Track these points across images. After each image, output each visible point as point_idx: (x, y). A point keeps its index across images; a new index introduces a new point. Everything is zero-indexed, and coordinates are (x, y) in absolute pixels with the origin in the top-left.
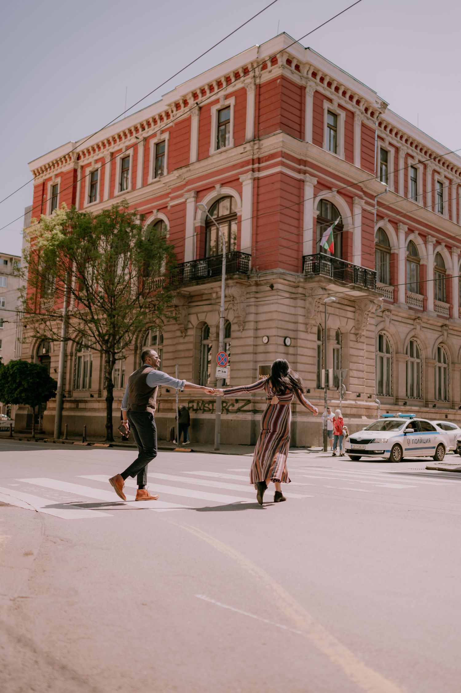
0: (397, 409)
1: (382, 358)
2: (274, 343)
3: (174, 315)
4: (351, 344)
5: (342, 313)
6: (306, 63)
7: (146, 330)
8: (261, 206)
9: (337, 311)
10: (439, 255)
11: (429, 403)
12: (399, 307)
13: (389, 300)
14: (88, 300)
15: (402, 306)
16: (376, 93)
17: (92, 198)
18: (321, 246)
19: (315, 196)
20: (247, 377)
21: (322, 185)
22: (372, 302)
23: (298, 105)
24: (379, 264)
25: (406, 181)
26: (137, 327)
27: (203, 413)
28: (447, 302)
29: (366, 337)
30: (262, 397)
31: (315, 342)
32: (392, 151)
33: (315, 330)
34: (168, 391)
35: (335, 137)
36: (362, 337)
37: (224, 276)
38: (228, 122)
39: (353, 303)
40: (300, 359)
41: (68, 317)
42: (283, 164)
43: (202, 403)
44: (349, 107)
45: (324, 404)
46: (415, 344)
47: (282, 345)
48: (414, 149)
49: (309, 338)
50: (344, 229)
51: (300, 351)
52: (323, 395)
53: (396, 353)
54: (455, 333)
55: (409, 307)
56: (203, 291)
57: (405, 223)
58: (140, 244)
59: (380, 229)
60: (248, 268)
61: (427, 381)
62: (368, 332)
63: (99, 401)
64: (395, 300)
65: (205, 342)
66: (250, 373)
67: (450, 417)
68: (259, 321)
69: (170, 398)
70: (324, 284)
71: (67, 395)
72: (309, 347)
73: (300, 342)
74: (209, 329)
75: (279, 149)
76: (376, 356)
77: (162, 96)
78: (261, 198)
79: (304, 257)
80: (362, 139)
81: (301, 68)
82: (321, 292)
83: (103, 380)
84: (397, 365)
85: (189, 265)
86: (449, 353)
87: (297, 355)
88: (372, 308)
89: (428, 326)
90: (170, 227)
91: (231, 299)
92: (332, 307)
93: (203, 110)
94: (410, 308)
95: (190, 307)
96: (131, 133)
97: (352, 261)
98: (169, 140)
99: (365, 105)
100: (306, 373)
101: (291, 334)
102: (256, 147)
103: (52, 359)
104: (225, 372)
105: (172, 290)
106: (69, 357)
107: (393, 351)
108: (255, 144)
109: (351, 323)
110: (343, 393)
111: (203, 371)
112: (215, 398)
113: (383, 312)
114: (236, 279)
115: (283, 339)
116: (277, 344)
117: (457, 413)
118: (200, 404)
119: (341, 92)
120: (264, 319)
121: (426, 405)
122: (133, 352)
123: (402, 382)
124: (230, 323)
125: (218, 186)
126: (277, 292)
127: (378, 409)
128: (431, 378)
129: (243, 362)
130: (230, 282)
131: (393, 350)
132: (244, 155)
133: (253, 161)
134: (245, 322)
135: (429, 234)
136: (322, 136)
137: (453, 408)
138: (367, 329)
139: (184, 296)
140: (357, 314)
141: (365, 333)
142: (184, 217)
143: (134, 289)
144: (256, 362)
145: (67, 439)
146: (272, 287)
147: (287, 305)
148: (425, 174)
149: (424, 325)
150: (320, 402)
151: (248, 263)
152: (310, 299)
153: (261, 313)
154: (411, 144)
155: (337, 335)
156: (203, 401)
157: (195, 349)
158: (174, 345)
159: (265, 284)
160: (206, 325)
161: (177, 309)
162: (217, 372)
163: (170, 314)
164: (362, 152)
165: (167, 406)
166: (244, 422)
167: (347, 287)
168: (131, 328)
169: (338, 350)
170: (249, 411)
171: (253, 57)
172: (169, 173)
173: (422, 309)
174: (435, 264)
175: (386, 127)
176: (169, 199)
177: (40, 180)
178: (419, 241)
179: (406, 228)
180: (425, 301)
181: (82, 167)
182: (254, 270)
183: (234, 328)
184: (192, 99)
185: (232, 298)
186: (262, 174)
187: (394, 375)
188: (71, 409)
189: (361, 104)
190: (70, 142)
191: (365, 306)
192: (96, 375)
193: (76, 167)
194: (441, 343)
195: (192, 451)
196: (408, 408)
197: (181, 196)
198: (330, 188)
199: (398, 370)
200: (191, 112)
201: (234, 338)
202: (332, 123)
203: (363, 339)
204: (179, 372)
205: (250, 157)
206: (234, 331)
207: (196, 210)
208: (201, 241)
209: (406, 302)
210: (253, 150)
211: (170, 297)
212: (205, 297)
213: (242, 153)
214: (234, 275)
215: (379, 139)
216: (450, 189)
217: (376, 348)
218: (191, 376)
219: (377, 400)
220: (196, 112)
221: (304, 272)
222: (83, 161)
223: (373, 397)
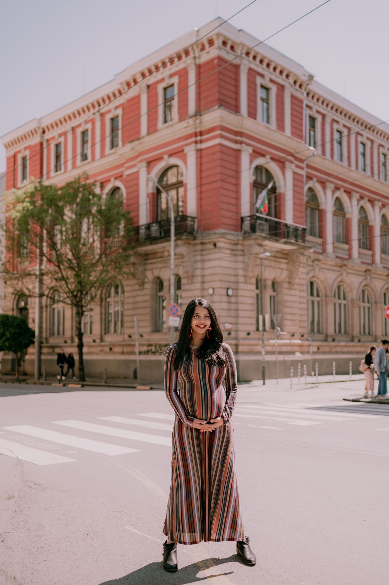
0: (327, 345)
1: (313, 302)
2: (218, 293)
3: (132, 270)
4: (285, 291)
5: (277, 265)
6: (240, 44)
7: (108, 286)
8: (204, 174)
9: (273, 264)
10: (362, 209)
11: (355, 338)
12: (327, 257)
13: (318, 251)
14: (58, 262)
15: (330, 255)
16: (303, 67)
17: (57, 168)
18: (257, 208)
19: (251, 162)
21: (257, 153)
22: (302, 254)
23: (233, 82)
24: (309, 219)
25: (332, 144)
26: (100, 284)
27: (160, 354)
28: (370, 249)
29: (298, 284)
31: (253, 291)
32: (319, 118)
33: (254, 281)
35: (268, 109)
37: (173, 237)
38: (173, 98)
39: (285, 255)
40: (241, 307)
41: (42, 274)
42: (221, 136)
44: (280, 81)
46: (342, 288)
47: (225, 295)
48: (338, 114)
49: (249, 288)
50: (278, 191)
51: (241, 299)
52: (261, 336)
54: (377, 276)
55: (335, 256)
56: (157, 250)
57: (331, 182)
58: (100, 211)
59: (310, 189)
60: (193, 229)
61: (353, 319)
62: (300, 280)
63: (72, 346)
64: (324, 251)
65: (160, 294)
68: (205, 275)
69: (131, 343)
70: (260, 242)
71: (44, 341)
72: (248, 295)
73: (241, 292)
74: (163, 283)
75: (218, 124)
76: (308, 300)
77: (116, 76)
78: (204, 167)
79: (242, 219)
80: (292, 109)
81: (236, 48)
82: (257, 249)
83: (74, 329)
84: (326, 306)
85: (143, 227)
86: (372, 295)
87: (238, 303)
88: (303, 259)
89: (353, 272)
90: (127, 194)
91: (179, 256)
92: (267, 260)
93: (151, 88)
94: (337, 257)
95: (145, 264)
96: (88, 108)
97: (284, 219)
98: (123, 116)
99: (294, 79)
100: (247, 318)
101: (233, 286)
102: (198, 121)
103: (30, 311)
104: (176, 321)
105: (130, 250)
106: (44, 309)
108: (196, 119)
109: (285, 274)
110: (278, 333)
111: (159, 318)
112: (169, 342)
113: (313, 261)
114: (184, 239)
115: (225, 290)
116: (220, 295)
118: (158, 347)
119: (272, 67)
120: (210, 273)
121: (352, 340)
122: (99, 303)
123: (331, 321)
124: (180, 277)
125: (166, 157)
126: (220, 249)
127: (309, 346)
128: (357, 316)
130: (179, 242)
131: (323, 294)
132: (188, 129)
133: (196, 135)
134: (193, 276)
135: (353, 190)
136: (255, 109)
137: (376, 341)
138: (299, 277)
139: (140, 255)
140: (290, 265)
141: (297, 281)
142: (137, 185)
143: (98, 251)
145: (46, 380)
146: (215, 245)
147: (229, 261)
148: (349, 137)
149: (350, 271)
150: (259, 343)
151: (194, 225)
152: (249, 255)
153: (206, 268)
154: (336, 110)
155: (274, 284)
156: (160, 345)
157: (152, 300)
158: (133, 297)
159: (210, 242)
160: (160, 280)
161: (135, 266)
162: (170, 321)
164: (292, 121)
165: (129, 349)
167: (280, 243)
168: (96, 285)
169: (274, 297)
171: (193, 40)
172: (123, 144)
173: (347, 257)
174: (359, 217)
175: (313, 97)
176: (124, 169)
177: (11, 153)
178: (344, 198)
179: (332, 186)
180: (350, 250)
181: (48, 141)
182: (200, 230)
183: (183, 281)
184: (141, 78)
185: (181, 256)
186: (204, 146)
187: (324, 316)
188: (48, 354)
189: (290, 77)
190: (35, 119)
191: (297, 258)
192: (68, 324)
193: (42, 141)
194: (366, 285)
195: (151, 389)
196: (336, 343)
197: (134, 166)
198: (263, 155)
199: (327, 312)
200: (141, 90)
201: (184, 291)
202: (264, 96)
203: (296, 286)
204: (139, 321)
205: (193, 131)
206: (184, 284)
207: (148, 180)
208: (153, 206)
209: (334, 252)
210: (195, 124)
211: (128, 256)
212: (158, 255)
213: (186, 127)
214: (182, 236)
215: (308, 108)
216: (372, 149)
217: (308, 293)
218: (148, 323)
219: (309, 339)
220: (145, 90)
221: (243, 232)
222: (48, 135)
223: (306, 336)
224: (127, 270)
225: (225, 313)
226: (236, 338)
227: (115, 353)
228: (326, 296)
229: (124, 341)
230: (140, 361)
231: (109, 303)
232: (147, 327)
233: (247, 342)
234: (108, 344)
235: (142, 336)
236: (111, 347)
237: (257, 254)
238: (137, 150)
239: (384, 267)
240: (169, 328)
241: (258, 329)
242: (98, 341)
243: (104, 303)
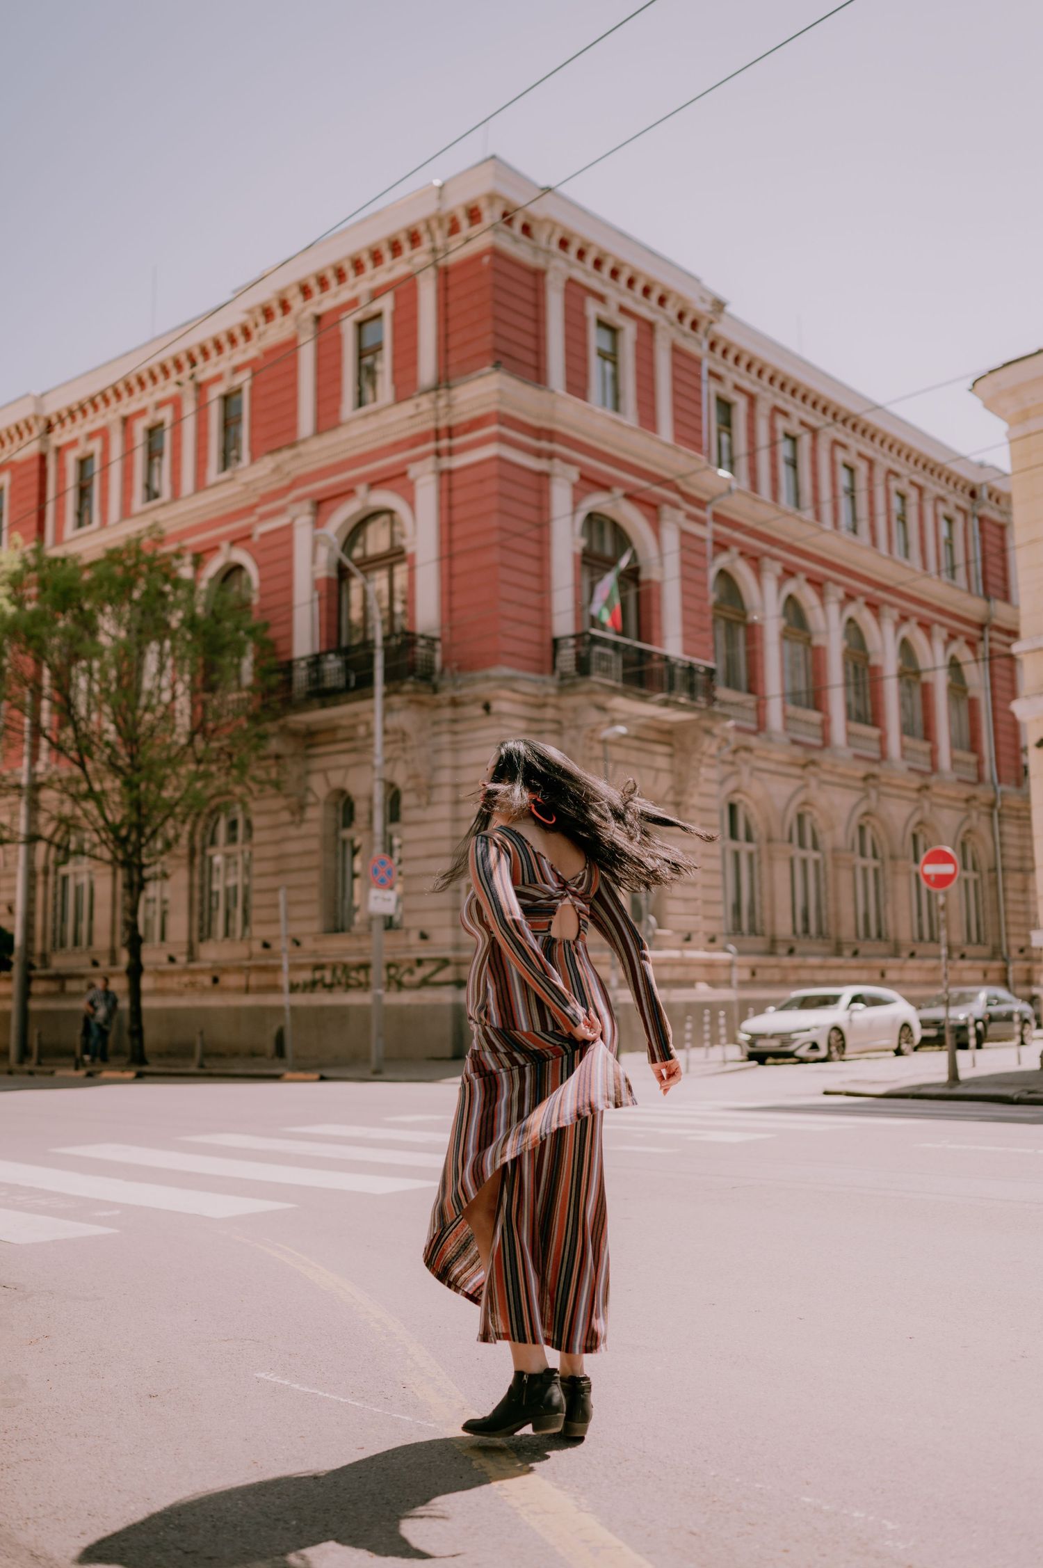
0: (774, 964)
1: (736, 855)
3: (274, 774)
5: (644, 759)
6: (546, 220)
7: (212, 812)
8: (458, 531)
9: (634, 756)
10: (852, 625)
11: (845, 946)
12: (770, 740)
13: (747, 725)
14: (79, 750)
15: (775, 737)
16: (697, 280)
17: (82, 518)
18: (592, 616)
19: (576, 504)
20: (441, 909)
21: (590, 483)
22: (708, 732)
23: (529, 311)
24: (722, 650)
25: (774, 467)
26: (190, 808)
27: (346, 991)
28: (874, 724)
29: (700, 809)
32: (741, 404)
35: (615, 377)
36: (691, 810)
37: (379, 687)
38: (378, 347)
39: (668, 735)
41: (36, 787)
42: (501, 439)
43: (343, 971)
44: (643, 311)
46: (807, 821)
48: (787, 395)
50: (643, 576)
53: (767, 841)
54: (894, 791)
55: (790, 739)
56: (337, 720)
57: (775, 558)
58: (191, 622)
59: (723, 573)
60: (432, 668)
61: (837, 899)
62: (702, 798)
64: (761, 725)
65: (346, 834)
67: (891, 975)
69: (271, 962)
70: (600, 699)
71: (37, 963)
74: (353, 804)
75: (493, 408)
76: (724, 850)
77: (236, 292)
78: (458, 514)
79: (555, 643)
80: (675, 379)
81: (535, 229)
82: (594, 716)
83: (120, 928)
84: (770, 866)
85: (303, 664)
86: (883, 837)
88: (709, 746)
89: (835, 779)
90: (262, 580)
91: (396, 736)
92: (619, 746)
93: (325, 323)
94: (795, 742)
95: (309, 757)
96: (165, 372)
97: (660, 645)
98: (252, 389)
99: (679, 307)
102: (442, 402)
103: (3, 884)
104: (388, 899)
105: (268, 721)
106: (40, 878)
107: (761, 838)
108: (438, 397)
109: (665, 781)
111: (344, 897)
112: (370, 958)
113: (735, 752)
114: (407, 693)
117: (904, 967)
118: (339, 973)
119: (623, 279)
121: (838, 952)
122: (185, 861)
123: (783, 903)
124: (398, 789)
125: (361, 489)
126: (500, 718)
127: (730, 965)
128: (846, 890)
130: (396, 700)
131: (761, 834)
132: (418, 420)
133: (437, 435)
134: (430, 787)
135: (828, 579)
136: (585, 375)
137: (896, 954)
138: (701, 791)
139: (294, 734)
140: (676, 761)
141: (696, 800)
142: (289, 557)
143: (183, 721)
145: (39, 1064)
146: (487, 707)
148: (814, 450)
149: (827, 777)
151: (432, 657)
152: (573, 733)
153: (465, 767)
154: (783, 386)
156: (344, 966)
157: (324, 850)
158: (277, 842)
159: (475, 701)
160: (345, 797)
161: (281, 761)
162: (373, 901)
163: (263, 775)
164: (676, 407)
165: (265, 979)
166: (436, 1008)
167: (653, 703)
168: (178, 810)
170: (446, 983)
171: (428, 208)
172: (254, 459)
173: (818, 742)
174: (845, 643)
175: (725, 352)
176: (252, 519)
178: (808, 597)
179: (777, 568)
180: (825, 724)
181: (59, 450)
182: (447, 671)
183: (407, 800)
184: (300, 298)
185: (399, 736)
186: (458, 462)
187: (766, 889)
188: (48, 995)
189: (669, 304)
190: (27, 395)
191: (695, 742)
192: (103, 916)
193: (44, 450)
194: (867, 814)
195: (322, 1079)
196: (796, 960)
197: (280, 511)
198: (606, 488)
199: (771, 881)
200: (298, 327)
201: (408, 824)
202: (607, 347)
203: (692, 814)
204: (290, 904)
205: (431, 425)
206: (407, 808)
207: (315, 543)
208: (329, 610)
209: (786, 729)
210: (436, 409)
211: (263, 737)
212: (341, 734)
213: (412, 417)
214: (403, 684)
215: (712, 379)
216: (870, 480)
217: (722, 832)
218: (315, 910)
219: (730, 947)
220: (310, 326)
221: (557, 674)
222: (60, 436)
223: (721, 941)
224: (260, 774)
227: (226, 990)
228: (770, 840)
229: (250, 957)
230: (293, 1009)
231: (211, 858)
232: (311, 918)
234: (208, 965)
235: (298, 943)
236: (216, 973)
237: (594, 730)
238: (289, 473)
239: (911, 769)
240: (371, 919)
242: (182, 959)
243: (198, 860)
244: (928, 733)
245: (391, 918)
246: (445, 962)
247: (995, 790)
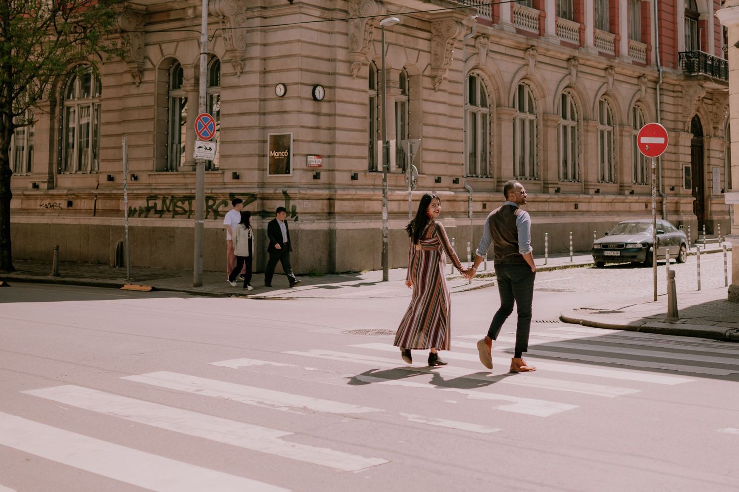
0: (500, 199)
1: (474, 115)
2: (295, 95)
3: (119, 46)
4: (425, 94)
5: (411, 42)
7: (68, 74)
9: (403, 40)
11: (550, 186)
12: (502, 30)
13: (485, 17)
15: (505, 27)
20: (250, 155)
22: (459, 22)
27: (173, 217)
28: (576, 20)
29: (450, 81)
30: (276, 190)
31: (366, 92)
33: (365, 71)
34: (110, 178)
36: (444, 82)
39: (427, 24)
40: (340, 122)
43: (172, 201)
45: (381, 197)
46: (526, 90)
47: (308, 99)
49: (356, 87)
51: (340, 108)
52: (379, 182)
53: (497, 106)
54: (588, 70)
55: (516, 29)
56: (171, 4)
61: (545, 151)
62: (452, 73)
64: (496, 18)
65: (175, 93)
66: (254, 148)
67: (582, 207)
68: (270, 58)
69: (114, 192)
72: (354, 101)
73: (340, 94)
74: (182, 70)
76: (466, 113)
82: (373, 9)
84: (499, 125)
86: (579, 103)
87: (335, 115)
88: (459, 32)
89: (548, 60)
91: (217, 19)
92: (392, 32)
94: (519, 31)
95: (147, 32)
100: (351, 146)
101: (324, 80)
104: (210, 148)
105: (115, 3)
107: (493, 104)
109: (425, 59)
110: (413, 179)
111: (172, 144)
112: (193, 191)
113: (476, 38)
115: (311, 88)
116: (300, 97)
117: (592, 200)
118: (168, 202)
120: (278, 54)
121: (545, 190)
122: (48, 109)
123: (507, 153)
124: (218, 60)
126: (300, 7)
127: (468, 200)
128: (552, 145)
129: (241, 128)
131: (492, 101)
134: (244, 60)
137: (585, 191)
138: (451, 68)
139: (138, 13)
140: (434, 44)
141: (447, 75)
144: (264, 128)
147: (317, 30)
149: (541, 59)
150: (374, 195)
153: (272, 44)
155: (402, 78)
156: (173, 197)
157: (158, 106)
158: (121, 98)
160: (176, 64)
161: (125, 35)
162: (196, 150)
163: (111, 46)
165: (110, 204)
173: (536, 32)
180: (542, 19)
183: (225, 69)
185: (221, 17)
187: (495, 142)
191: (448, 30)
194: (568, 87)
199: (500, 135)
201: (224, 88)
203: (445, 85)
204: (130, 147)
206: (225, 75)
209: (513, 21)
211: (111, 16)
212: (174, 15)
217: (465, 99)
218: (150, 152)
219: (468, 187)
223: (462, 181)
224: (108, 44)
225: (307, 135)
226: (330, 186)
227: (78, 212)
228: (499, 105)
229: (97, 188)
230: (131, 229)
231: (69, 108)
232: (147, 159)
233: (352, 192)
234: (65, 192)
235: (136, 178)
236: (70, 198)
237: (373, 18)
239: (600, 54)
240: (194, 164)
241: (372, 168)
242: (44, 186)
243: (57, 110)
244: (613, 27)
245: (210, 162)
246: (253, 197)
247: (659, 71)
